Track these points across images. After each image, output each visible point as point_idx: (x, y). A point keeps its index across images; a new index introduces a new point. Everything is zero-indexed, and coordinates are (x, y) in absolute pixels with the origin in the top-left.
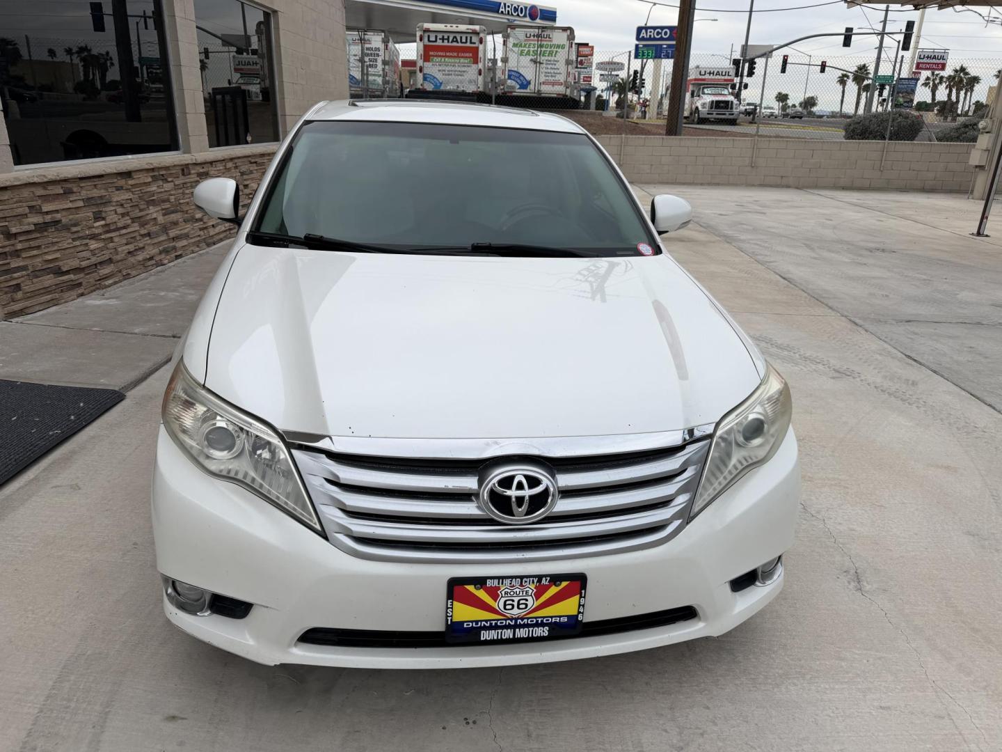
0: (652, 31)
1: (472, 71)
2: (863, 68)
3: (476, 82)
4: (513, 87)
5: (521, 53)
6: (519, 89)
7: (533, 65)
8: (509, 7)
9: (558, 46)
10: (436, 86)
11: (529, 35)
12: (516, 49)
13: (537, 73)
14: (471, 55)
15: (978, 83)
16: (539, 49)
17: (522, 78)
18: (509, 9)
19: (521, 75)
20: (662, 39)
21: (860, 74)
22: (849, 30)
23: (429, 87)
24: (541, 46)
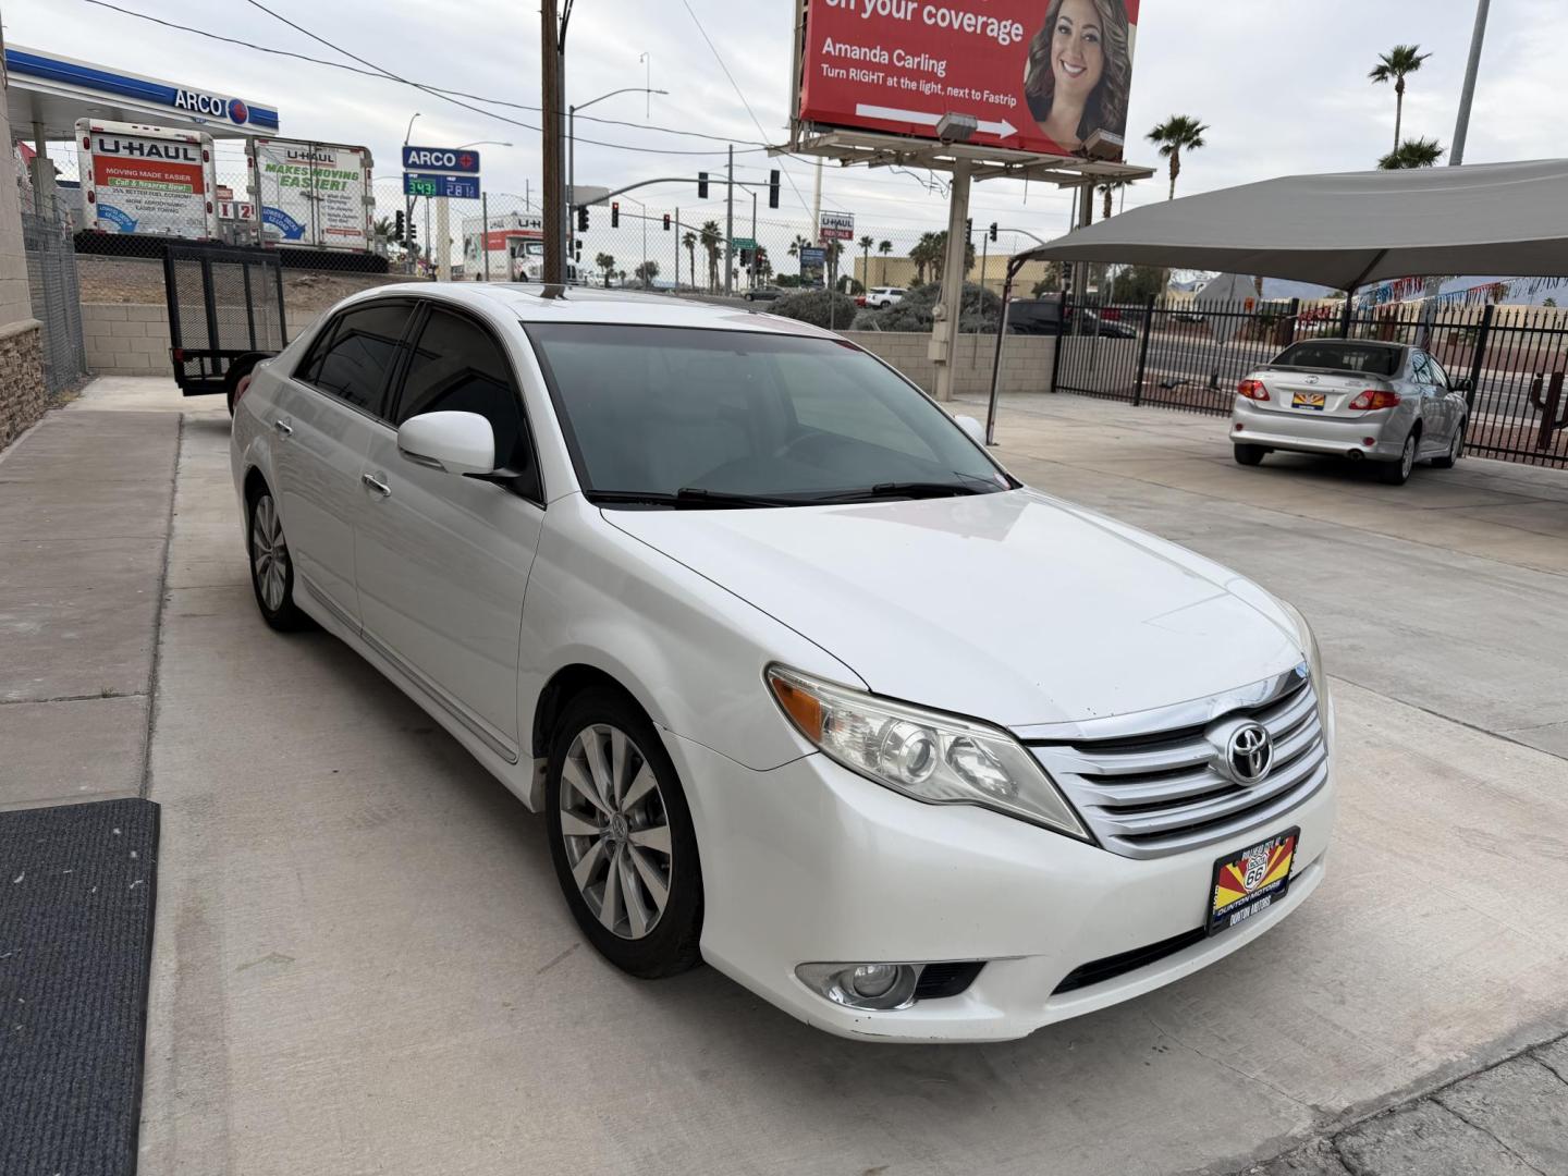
0: (428, 154)
1: (193, 206)
2: (711, 226)
3: (203, 224)
4: (275, 235)
5: (283, 182)
6: (285, 237)
7: (305, 201)
8: (192, 98)
9: (347, 175)
10: (124, 226)
11: (293, 154)
12: (272, 174)
13: (316, 215)
14: (188, 178)
15: (842, 252)
16: (314, 178)
17: (289, 221)
18: (194, 102)
19: (286, 216)
20: (443, 167)
21: (710, 235)
22: (703, 176)
23: (112, 228)
24: (318, 173)
